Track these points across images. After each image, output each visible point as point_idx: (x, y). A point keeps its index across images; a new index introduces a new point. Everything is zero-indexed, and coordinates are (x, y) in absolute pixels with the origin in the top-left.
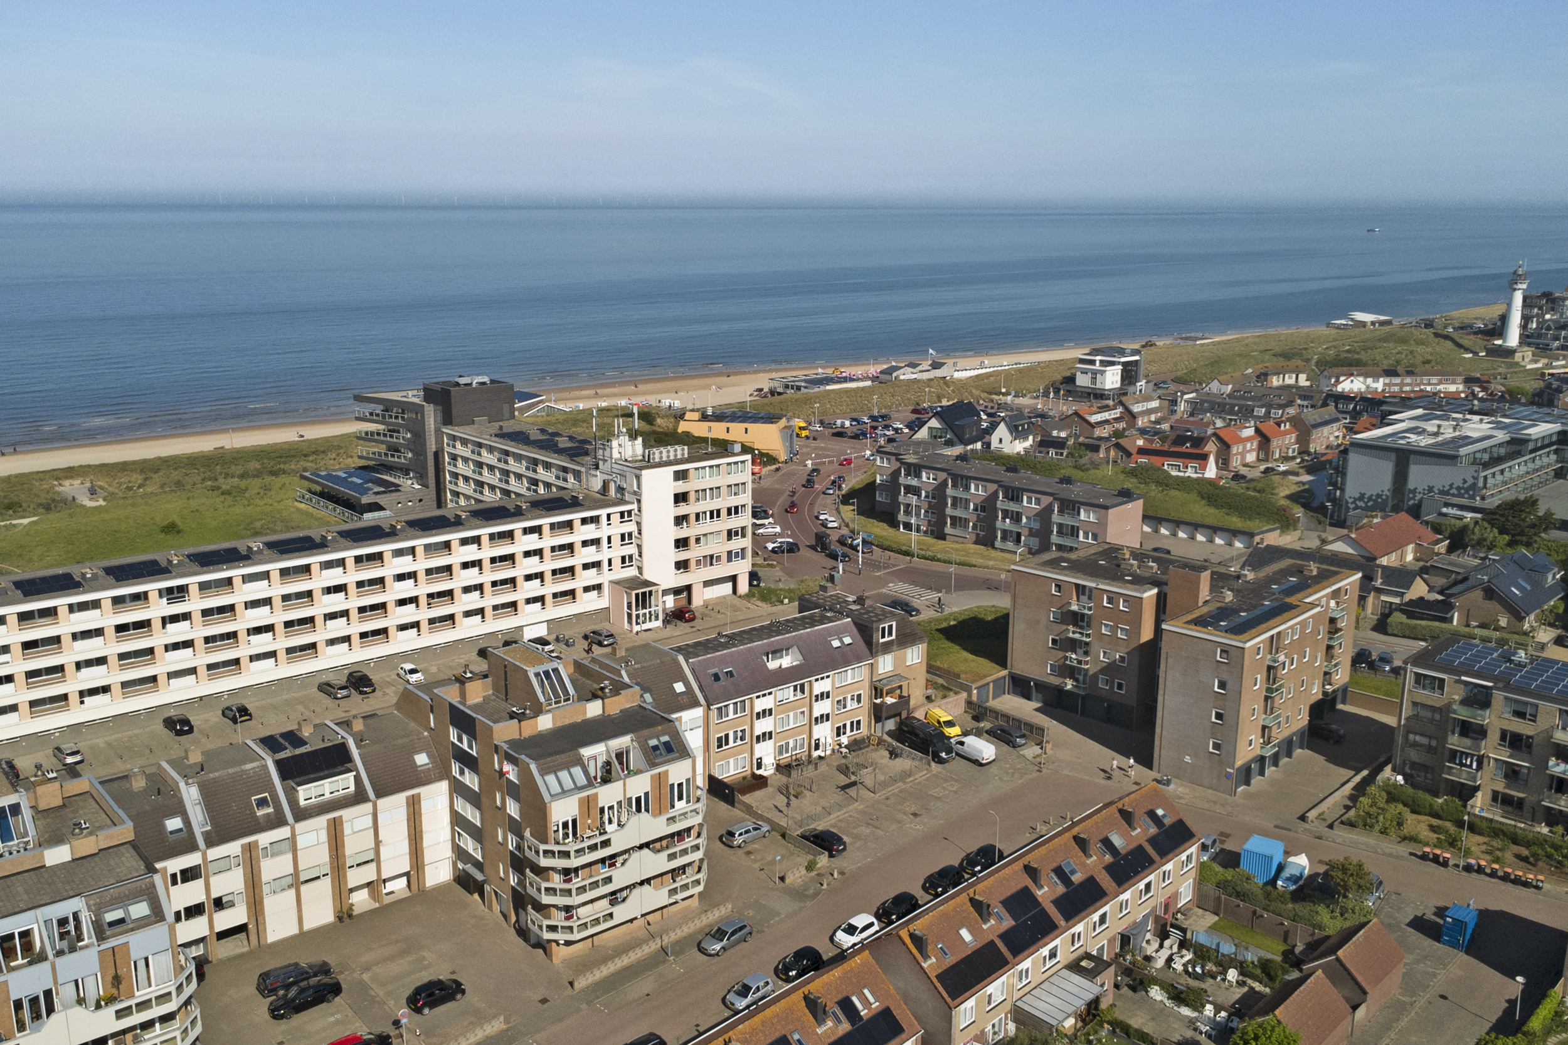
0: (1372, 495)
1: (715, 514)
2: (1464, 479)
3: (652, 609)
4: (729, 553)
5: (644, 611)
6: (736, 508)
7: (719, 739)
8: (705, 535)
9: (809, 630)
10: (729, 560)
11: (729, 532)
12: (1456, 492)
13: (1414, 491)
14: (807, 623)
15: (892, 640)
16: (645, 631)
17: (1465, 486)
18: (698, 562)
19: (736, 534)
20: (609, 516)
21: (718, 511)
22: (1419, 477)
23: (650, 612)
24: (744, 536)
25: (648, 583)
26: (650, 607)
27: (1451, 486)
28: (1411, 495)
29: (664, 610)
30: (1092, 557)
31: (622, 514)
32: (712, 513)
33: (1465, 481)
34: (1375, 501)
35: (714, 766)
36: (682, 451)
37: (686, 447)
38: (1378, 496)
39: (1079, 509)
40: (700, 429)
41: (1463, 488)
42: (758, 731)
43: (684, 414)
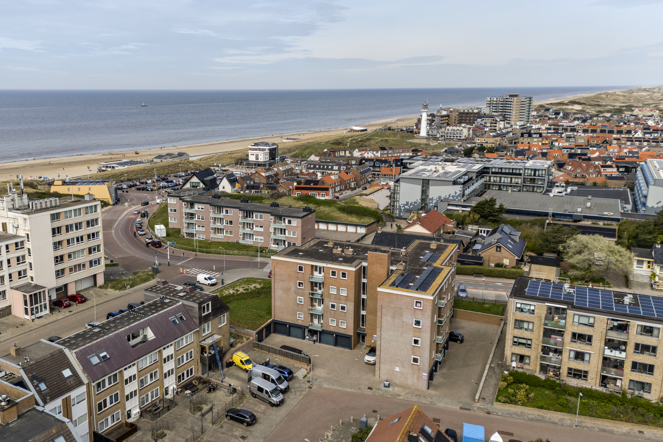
0: (412, 202)
1: (80, 239)
2: (455, 192)
3: (43, 303)
4: (91, 262)
5: (37, 305)
6: (93, 234)
7: (100, 405)
8: (74, 252)
9: (156, 314)
10: (91, 266)
11: (90, 249)
12: (452, 198)
13: (432, 199)
14: (154, 309)
15: (210, 313)
16: (38, 318)
17: (456, 195)
18: (71, 270)
19: (94, 250)
20: (7, 247)
21: (82, 237)
22: (435, 192)
23: (41, 306)
24: (99, 251)
25: (37, 287)
26: (41, 302)
27: (450, 195)
28: (431, 201)
29: (50, 301)
30: (314, 247)
31: (16, 244)
32: (78, 239)
33: (456, 193)
34: (414, 205)
35: (97, 425)
36: (54, 201)
37: (57, 199)
38: (415, 203)
39: (284, 219)
40: (63, 190)
41: (455, 196)
42: (127, 392)
43: (53, 182)
